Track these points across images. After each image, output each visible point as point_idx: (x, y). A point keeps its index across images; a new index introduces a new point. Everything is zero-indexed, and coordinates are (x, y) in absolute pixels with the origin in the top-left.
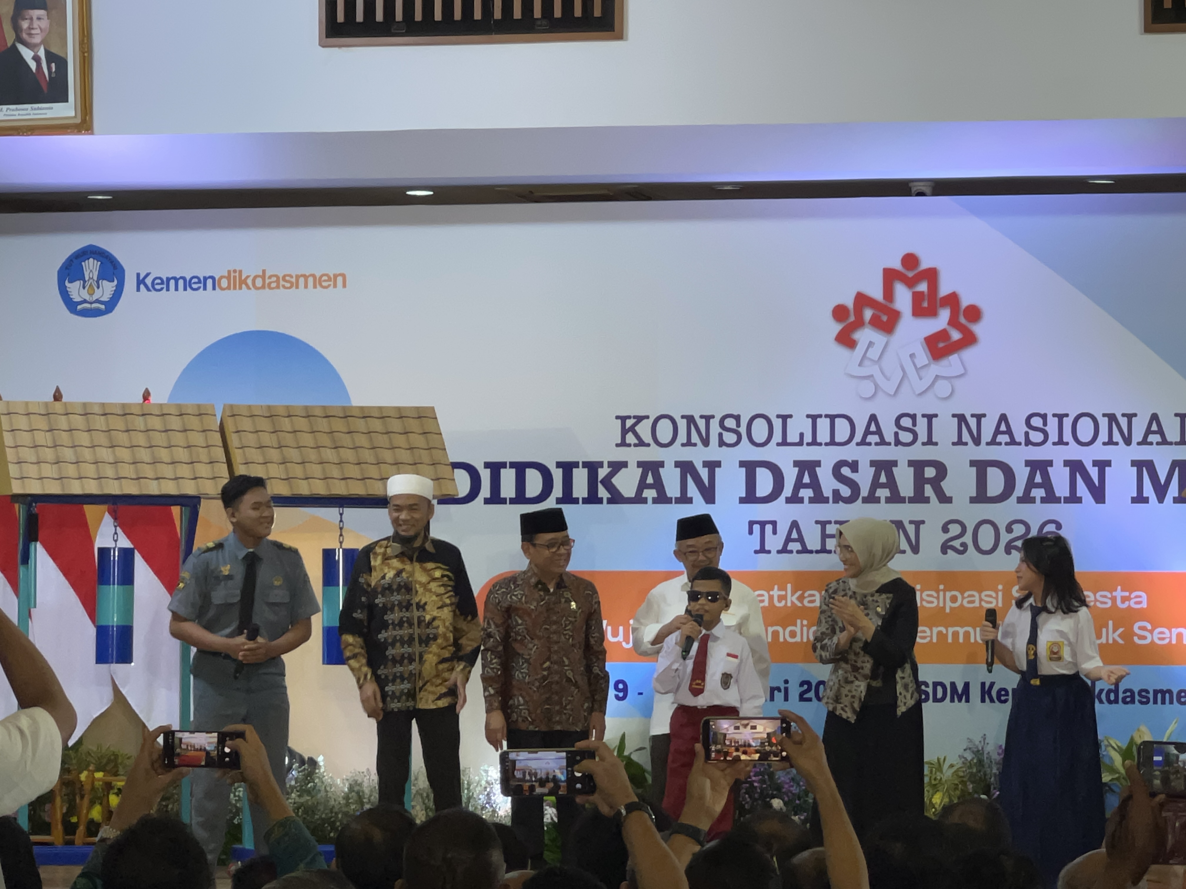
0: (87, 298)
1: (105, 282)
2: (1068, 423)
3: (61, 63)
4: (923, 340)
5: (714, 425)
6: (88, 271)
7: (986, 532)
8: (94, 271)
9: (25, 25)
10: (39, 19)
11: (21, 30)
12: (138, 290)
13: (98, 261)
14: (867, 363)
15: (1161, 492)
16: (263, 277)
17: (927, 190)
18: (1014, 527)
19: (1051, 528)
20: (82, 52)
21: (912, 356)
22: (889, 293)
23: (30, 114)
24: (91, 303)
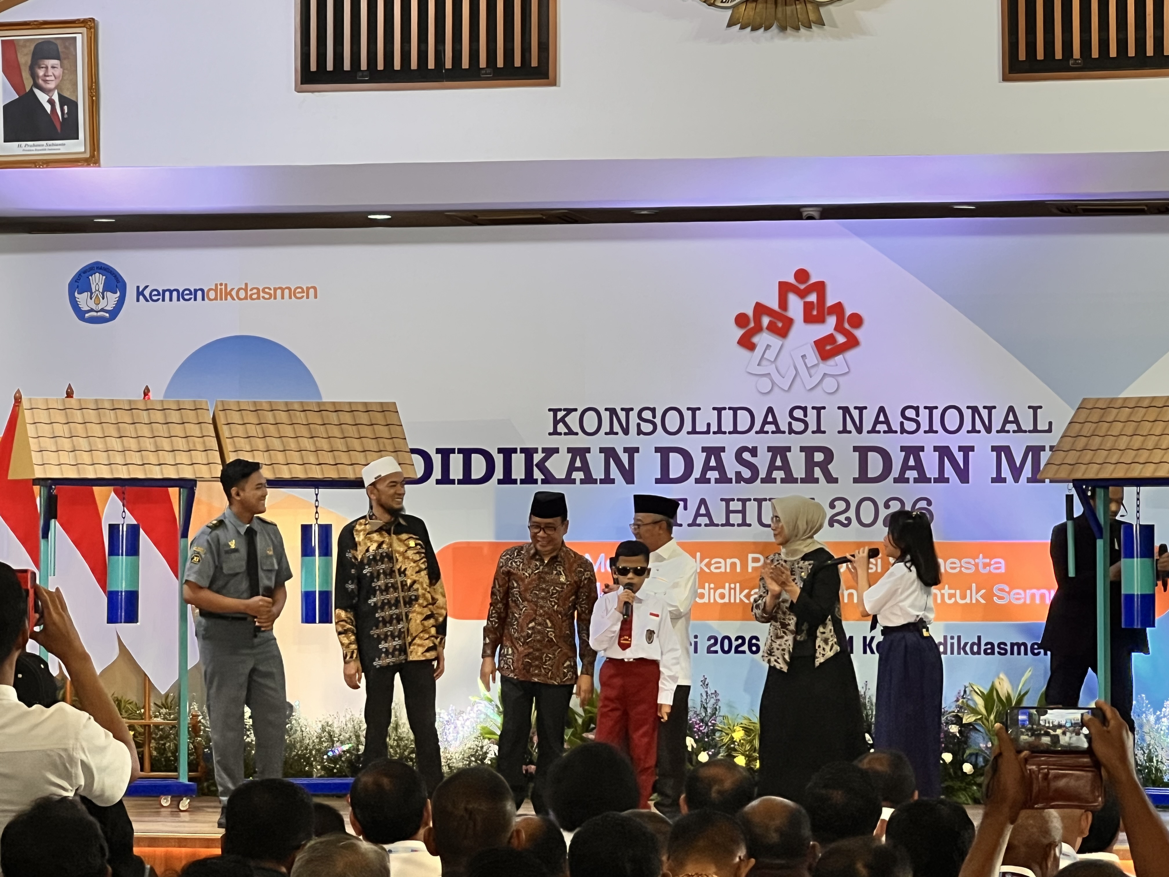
0: (94, 307)
1: (109, 294)
2: (937, 414)
3: (73, 105)
4: (813, 344)
5: (633, 415)
6: (95, 284)
7: (867, 508)
8: (99, 284)
9: (41, 72)
10: (53, 67)
11: (38, 77)
12: (138, 300)
13: (103, 275)
14: (764, 362)
15: (1016, 473)
16: (246, 290)
17: (816, 214)
18: (890, 503)
19: (923, 504)
20: (91, 96)
21: (804, 357)
22: (783, 303)
23: (45, 150)
24: (97, 312)
